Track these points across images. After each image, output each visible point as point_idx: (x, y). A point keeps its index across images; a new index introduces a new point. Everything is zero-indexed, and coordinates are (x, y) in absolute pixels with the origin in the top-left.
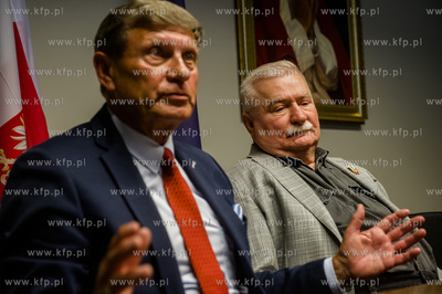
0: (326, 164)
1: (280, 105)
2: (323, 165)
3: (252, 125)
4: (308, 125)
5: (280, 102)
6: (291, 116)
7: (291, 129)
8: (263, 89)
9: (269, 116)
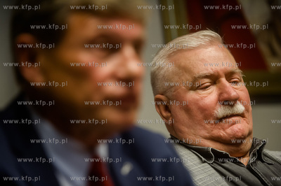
0: (265, 159)
1: (207, 81)
2: (260, 158)
3: (167, 108)
4: (240, 108)
5: (206, 77)
6: (220, 95)
7: (220, 111)
8: (183, 62)
9: (192, 95)
